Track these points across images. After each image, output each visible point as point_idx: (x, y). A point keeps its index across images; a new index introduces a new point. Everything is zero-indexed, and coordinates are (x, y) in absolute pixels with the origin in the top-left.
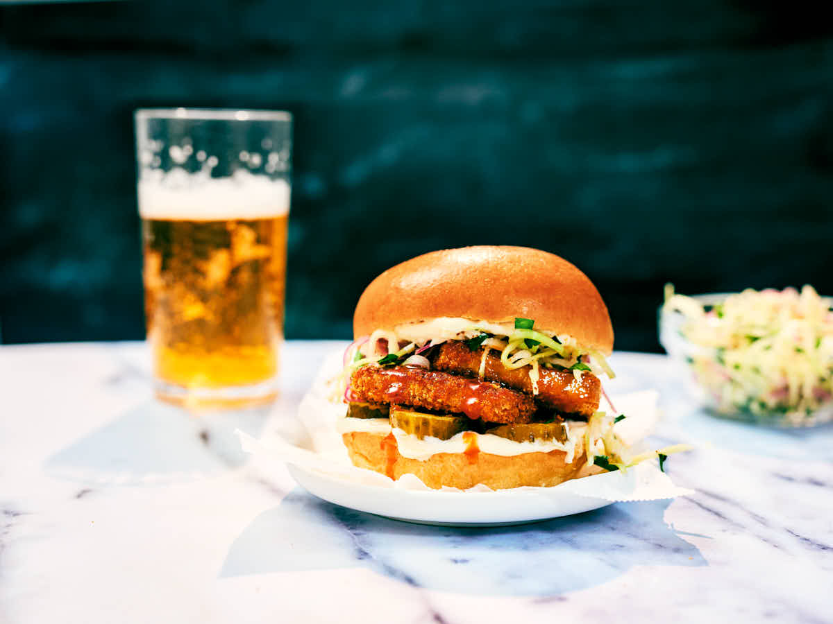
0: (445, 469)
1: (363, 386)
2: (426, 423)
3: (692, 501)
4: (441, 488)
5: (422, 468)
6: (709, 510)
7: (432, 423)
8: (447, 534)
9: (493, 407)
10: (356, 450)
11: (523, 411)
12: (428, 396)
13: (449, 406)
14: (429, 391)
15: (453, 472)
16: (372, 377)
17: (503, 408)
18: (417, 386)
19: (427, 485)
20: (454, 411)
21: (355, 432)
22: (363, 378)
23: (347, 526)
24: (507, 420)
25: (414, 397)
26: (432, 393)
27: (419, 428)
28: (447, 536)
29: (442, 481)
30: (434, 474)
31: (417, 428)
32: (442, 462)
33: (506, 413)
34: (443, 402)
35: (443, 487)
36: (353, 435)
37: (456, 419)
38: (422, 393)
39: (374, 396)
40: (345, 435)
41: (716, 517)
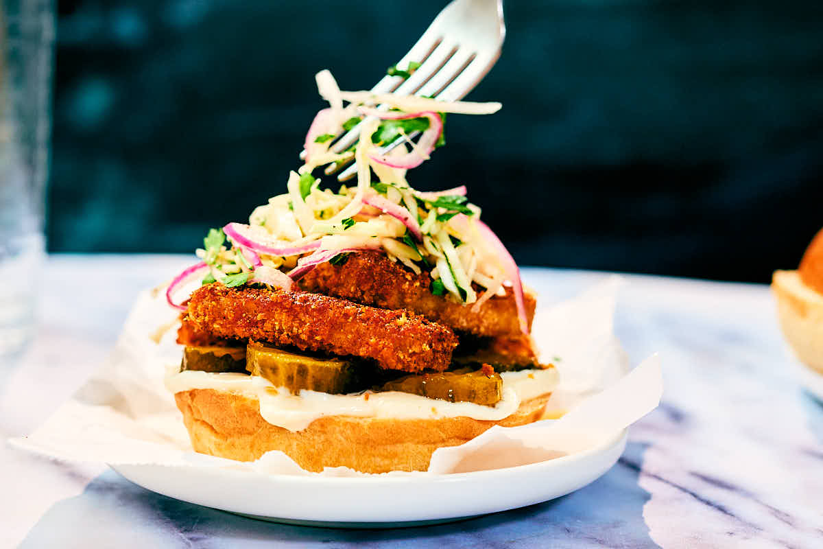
0: (328, 442)
1: (205, 315)
2: (302, 370)
3: (684, 490)
4: (322, 470)
5: (295, 443)
6: (709, 503)
7: (311, 371)
8: (325, 538)
9: (396, 350)
10: (196, 416)
11: (438, 352)
12: (300, 331)
13: (331, 346)
14: (302, 324)
15: (340, 447)
16: (217, 301)
17: (410, 351)
18: (284, 316)
19: (303, 467)
20: (340, 354)
21: (195, 390)
22: (206, 303)
23: (179, 527)
24: (415, 368)
25: (281, 331)
26: (306, 328)
27: (293, 377)
28: (325, 541)
29: (323, 462)
30: (312, 450)
31: (290, 379)
32: (324, 433)
33: (414, 358)
34: (323, 340)
35: (325, 468)
36: (192, 394)
37: (346, 364)
38: (292, 327)
39: (221, 330)
40: (179, 395)
41: (720, 514)
